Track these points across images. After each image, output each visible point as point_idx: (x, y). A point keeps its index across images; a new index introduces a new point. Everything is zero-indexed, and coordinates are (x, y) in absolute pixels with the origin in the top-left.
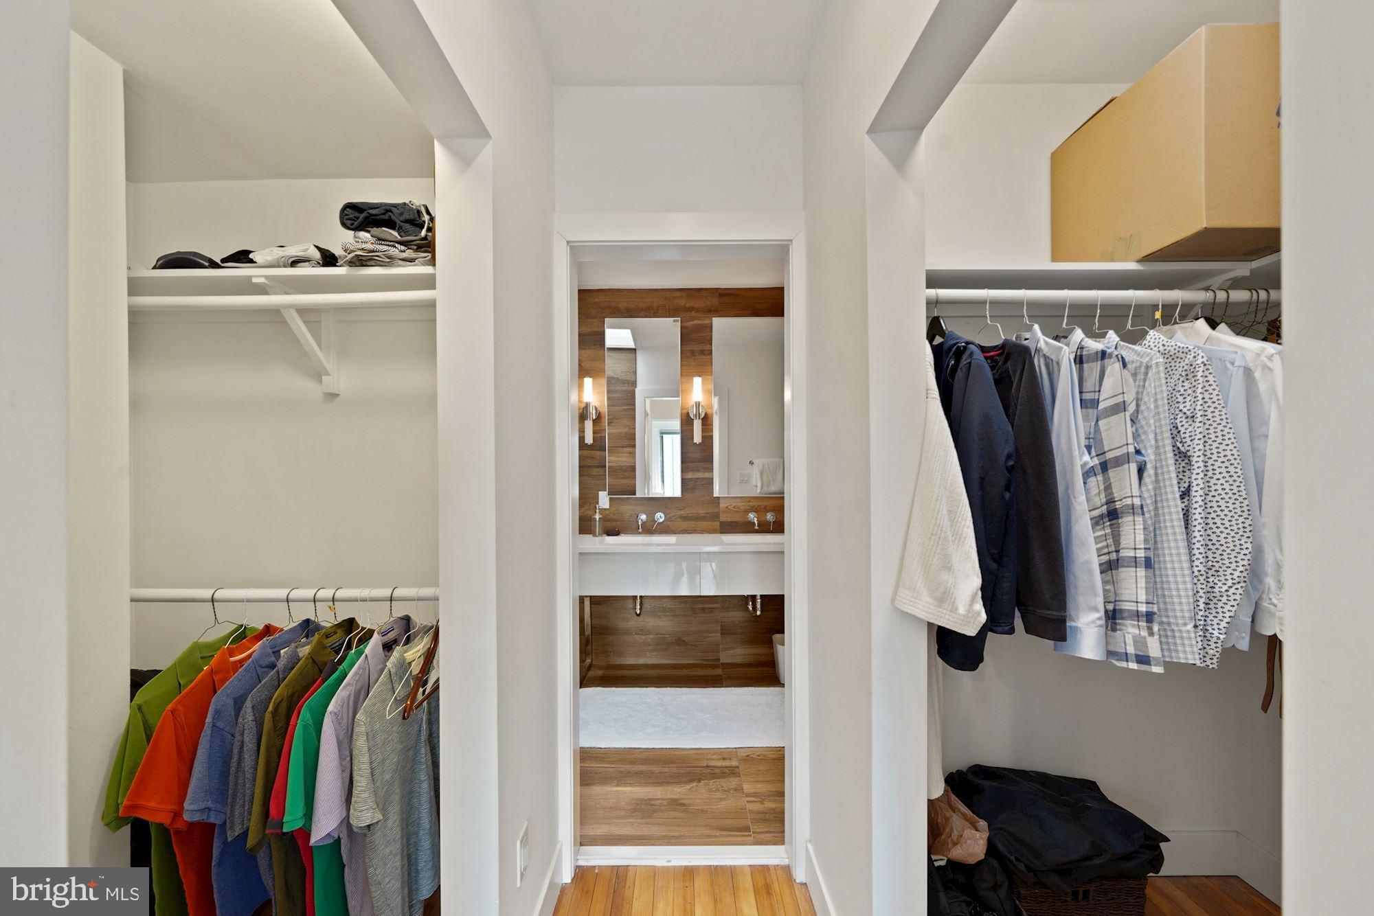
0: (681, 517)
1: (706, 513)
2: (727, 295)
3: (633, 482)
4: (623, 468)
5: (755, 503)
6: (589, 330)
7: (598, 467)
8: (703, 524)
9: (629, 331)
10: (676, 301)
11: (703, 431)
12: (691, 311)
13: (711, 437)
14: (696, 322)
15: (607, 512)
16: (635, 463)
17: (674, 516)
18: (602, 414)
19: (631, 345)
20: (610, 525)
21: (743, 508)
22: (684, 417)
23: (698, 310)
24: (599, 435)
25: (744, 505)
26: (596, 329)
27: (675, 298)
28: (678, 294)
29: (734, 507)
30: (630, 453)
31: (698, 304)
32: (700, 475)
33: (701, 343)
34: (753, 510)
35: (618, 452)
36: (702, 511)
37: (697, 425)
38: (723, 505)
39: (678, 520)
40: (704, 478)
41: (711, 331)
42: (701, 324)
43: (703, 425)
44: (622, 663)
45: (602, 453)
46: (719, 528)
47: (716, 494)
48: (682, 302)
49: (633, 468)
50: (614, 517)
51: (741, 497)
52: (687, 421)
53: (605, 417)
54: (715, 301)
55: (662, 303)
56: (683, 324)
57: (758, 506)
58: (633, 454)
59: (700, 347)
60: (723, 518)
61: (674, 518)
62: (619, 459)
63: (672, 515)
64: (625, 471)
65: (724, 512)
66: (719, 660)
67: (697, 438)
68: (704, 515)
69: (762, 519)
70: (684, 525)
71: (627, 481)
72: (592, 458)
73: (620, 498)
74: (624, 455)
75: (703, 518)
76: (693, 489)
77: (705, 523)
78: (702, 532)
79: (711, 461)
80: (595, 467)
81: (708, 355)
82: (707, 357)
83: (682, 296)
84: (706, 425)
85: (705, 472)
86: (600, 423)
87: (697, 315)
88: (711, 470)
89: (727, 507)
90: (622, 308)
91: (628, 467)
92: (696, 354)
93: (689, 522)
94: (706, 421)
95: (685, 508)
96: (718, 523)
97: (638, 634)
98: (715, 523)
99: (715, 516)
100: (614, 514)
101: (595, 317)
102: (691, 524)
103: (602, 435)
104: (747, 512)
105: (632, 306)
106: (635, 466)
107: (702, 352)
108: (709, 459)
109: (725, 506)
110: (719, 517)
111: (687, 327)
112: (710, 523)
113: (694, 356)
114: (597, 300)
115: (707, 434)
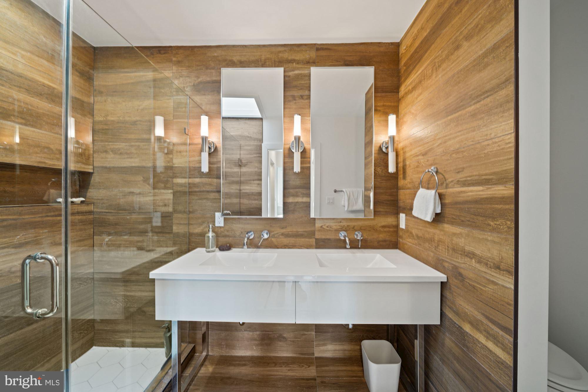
0: (282, 234)
1: (304, 231)
2: (322, 49)
3: (260, 203)
4: (254, 194)
5: (345, 224)
6: (208, 79)
7: (214, 192)
8: (302, 241)
9: (253, 100)
10: (281, 55)
11: (302, 163)
12: (293, 63)
13: (309, 168)
14: (297, 72)
15: (222, 230)
16: (261, 191)
17: (277, 233)
18: (218, 148)
19: (259, 115)
20: (222, 240)
21: (335, 227)
22: (287, 152)
23: (298, 62)
24: (215, 166)
25: (336, 225)
26: (214, 78)
27: (280, 52)
28: (282, 49)
29: (327, 227)
30: (258, 184)
31: (298, 57)
32: (300, 200)
33: (301, 89)
34: (343, 229)
35: (251, 184)
36: (300, 230)
37: (297, 157)
38: (318, 224)
39: (281, 236)
40: (302, 202)
41: (310, 80)
42: (301, 74)
43: (302, 157)
44: (233, 355)
45: (218, 180)
46: (314, 244)
47: (312, 216)
48: (286, 56)
49: (260, 194)
50: (227, 234)
51: (334, 219)
52: (289, 155)
53: (220, 151)
54: (313, 54)
55: (269, 56)
56: (287, 74)
57: (348, 226)
58: (260, 185)
59: (301, 93)
60: (318, 235)
61: (278, 235)
62: (251, 188)
63: (276, 232)
64: (255, 195)
65: (319, 231)
66: (313, 354)
67: (297, 168)
68: (302, 233)
69: (352, 237)
70: (286, 241)
71: (256, 202)
72: (211, 184)
73: (233, 218)
74: (254, 185)
75: (301, 236)
76: (294, 211)
77: (303, 240)
78: (301, 247)
79: (309, 188)
80: (212, 192)
81: (307, 99)
82: (306, 101)
83: (285, 51)
84: (304, 158)
85: (303, 197)
86: (217, 155)
87: (297, 66)
88: (309, 195)
89: (321, 227)
90: (236, 61)
91: (257, 193)
92: (297, 99)
93: (289, 239)
94: (304, 154)
95: (286, 227)
96: (314, 240)
97: (247, 331)
98: (311, 240)
99: (312, 234)
100: (228, 231)
101: (213, 68)
102: (292, 240)
103: (219, 166)
104: (338, 231)
105: (243, 59)
106: (261, 193)
107: (302, 97)
108: (307, 186)
109: (320, 225)
110: (314, 235)
111: (289, 76)
112: (307, 240)
113: (295, 100)
114: (216, 54)
115: (305, 165)
